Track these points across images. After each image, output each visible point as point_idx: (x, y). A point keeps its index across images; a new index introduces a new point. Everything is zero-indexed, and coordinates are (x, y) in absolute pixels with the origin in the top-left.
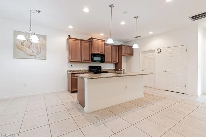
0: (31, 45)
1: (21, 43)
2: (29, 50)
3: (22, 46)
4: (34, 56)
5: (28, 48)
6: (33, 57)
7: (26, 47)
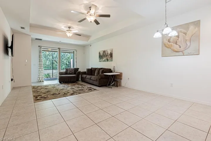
0: (178, 40)
1: (168, 40)
2: (176, 45)
3: (169, 43)
4: (182, 51)
5: (175, 44)
6: (181, 53)
7: (173, 44)
